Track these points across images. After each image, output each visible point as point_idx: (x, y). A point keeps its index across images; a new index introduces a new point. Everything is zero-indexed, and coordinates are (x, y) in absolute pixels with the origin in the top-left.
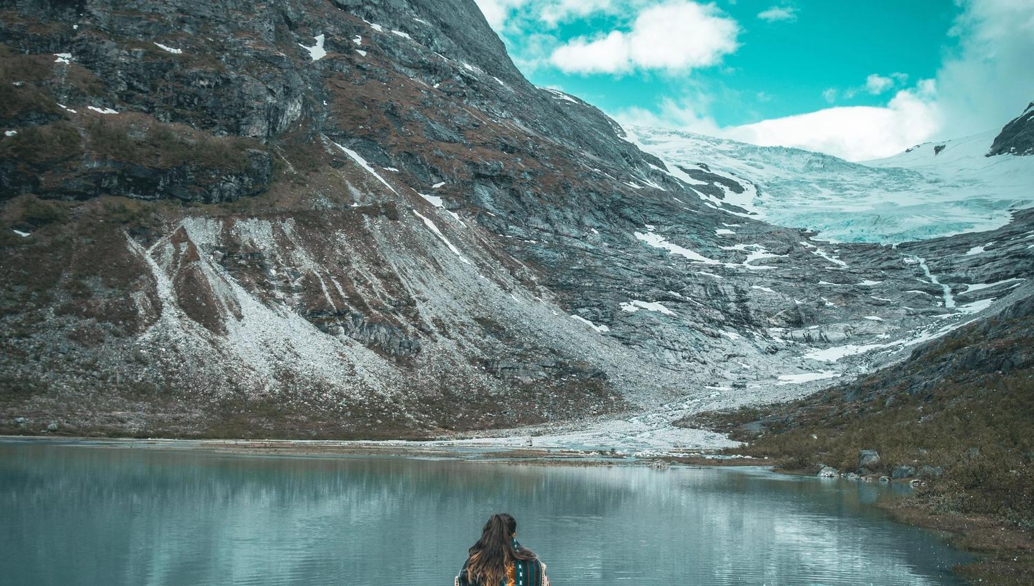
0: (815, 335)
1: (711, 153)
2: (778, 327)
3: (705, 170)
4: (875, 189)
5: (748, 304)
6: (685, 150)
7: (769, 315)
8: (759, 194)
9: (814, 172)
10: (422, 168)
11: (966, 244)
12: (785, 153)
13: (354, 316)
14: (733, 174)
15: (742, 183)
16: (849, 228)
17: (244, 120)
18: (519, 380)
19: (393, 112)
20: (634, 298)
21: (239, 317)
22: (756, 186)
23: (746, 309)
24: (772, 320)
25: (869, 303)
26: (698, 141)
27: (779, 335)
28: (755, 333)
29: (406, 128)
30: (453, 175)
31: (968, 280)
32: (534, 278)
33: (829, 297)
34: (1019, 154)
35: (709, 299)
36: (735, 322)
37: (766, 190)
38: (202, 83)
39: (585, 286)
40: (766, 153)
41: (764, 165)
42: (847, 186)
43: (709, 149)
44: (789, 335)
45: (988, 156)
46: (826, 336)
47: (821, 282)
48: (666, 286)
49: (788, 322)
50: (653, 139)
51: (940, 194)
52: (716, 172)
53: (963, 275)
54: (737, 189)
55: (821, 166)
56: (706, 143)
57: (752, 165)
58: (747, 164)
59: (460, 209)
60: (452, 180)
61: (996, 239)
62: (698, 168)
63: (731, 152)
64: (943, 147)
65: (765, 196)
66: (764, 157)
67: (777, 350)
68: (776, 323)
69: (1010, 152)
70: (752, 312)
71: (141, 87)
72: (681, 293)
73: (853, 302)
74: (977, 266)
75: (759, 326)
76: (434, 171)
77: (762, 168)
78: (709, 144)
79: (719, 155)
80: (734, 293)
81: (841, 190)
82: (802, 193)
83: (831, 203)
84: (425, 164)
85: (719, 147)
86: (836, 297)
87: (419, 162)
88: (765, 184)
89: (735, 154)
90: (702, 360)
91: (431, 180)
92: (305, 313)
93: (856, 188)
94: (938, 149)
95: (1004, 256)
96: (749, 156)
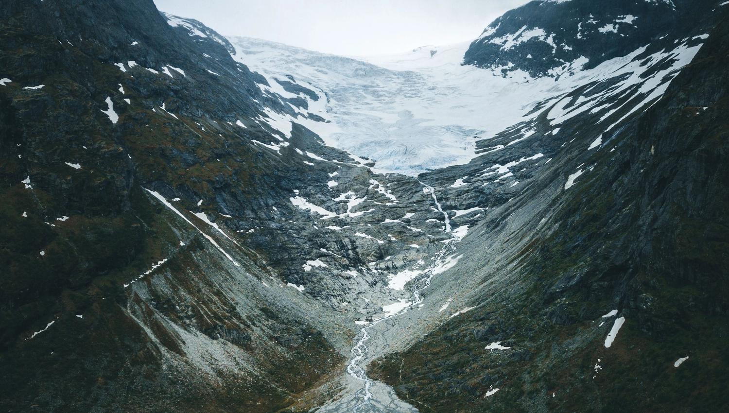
0: (390, 264)
1: (292, 62)
2: (373, 262)
3: (292, 81)
4: (398, 96)
5: (357, 250)
6: (275, 59)
7: (368, 255)
8: (328, 101)
9: (360, 77)
10: (189, 192)
11: (454, 177)
12: (340, 62)
13: (221, 327)
14: (310, 83)
15: (317, 92)
16: (392, 158)
17: (122, 205)
18: (292, 346)
19: (163, 154)
20: (308, 260)
21: (184, 343)
22: (326, 94)
23: (357, 253)
24: (369, 258)
25: (412, 236)
26: (282, 52)
27: (373, 267)
28: (363, 268)
29: (173, 164)
30: (205, 194)
31: (456, 208)
32: (264, 262)
33: (392, 234)
34: (479, 67)
35: (340, 251)
36: (353, 263)
37: (332, 97)
38: (101, 189)
39: (285, 259)
40: (328, 62)
41: (327, 71)
42: (382, 93)
43: (291, 58)
44: (378, 267)
45: (462, 65)
46: (395, 265)
47: (387, 221)
48: (319, 246)
49: (376, 257)
50: (252, 50)
51: (436, 102)
52: (298, 82)
53: (453, 203)
54: (315, 97)
55: (363, 73)
56: (287, 53)
57: (320, 71)
58: (317, 70)
59: (216, 219)
60: (206, 198)
61: (468, 174)
62: (288, 80)
63: (305, 60)
64: (436, 52)
65: (333, 102)
66: (327, 65)
67: (376, 282)
68: (372, 260)
69: (474, 64)
70: (360, 255)
71: (75, 199)
72: (327, 249)
73: (404, 236)
74: (460, 195)
75: (364, 263)
76: (196, 194)
77: (327, 74)
78: (290, 54)
79: (298, 63)
80: (350, 244)
81: (379, 96)
82: (355, 99)
83: (373, 109)
84: (190, 190)
85: (297, 56)
86: (396, 234)
87: (186, 188)
88: (331, 91)
89: (308, 62)
90: (348, 300)
91: (196, 200)
92: (202, 330)
93: (387, 94)
94: (433, 53)
95: (472, 190)
96: (317, 63)
